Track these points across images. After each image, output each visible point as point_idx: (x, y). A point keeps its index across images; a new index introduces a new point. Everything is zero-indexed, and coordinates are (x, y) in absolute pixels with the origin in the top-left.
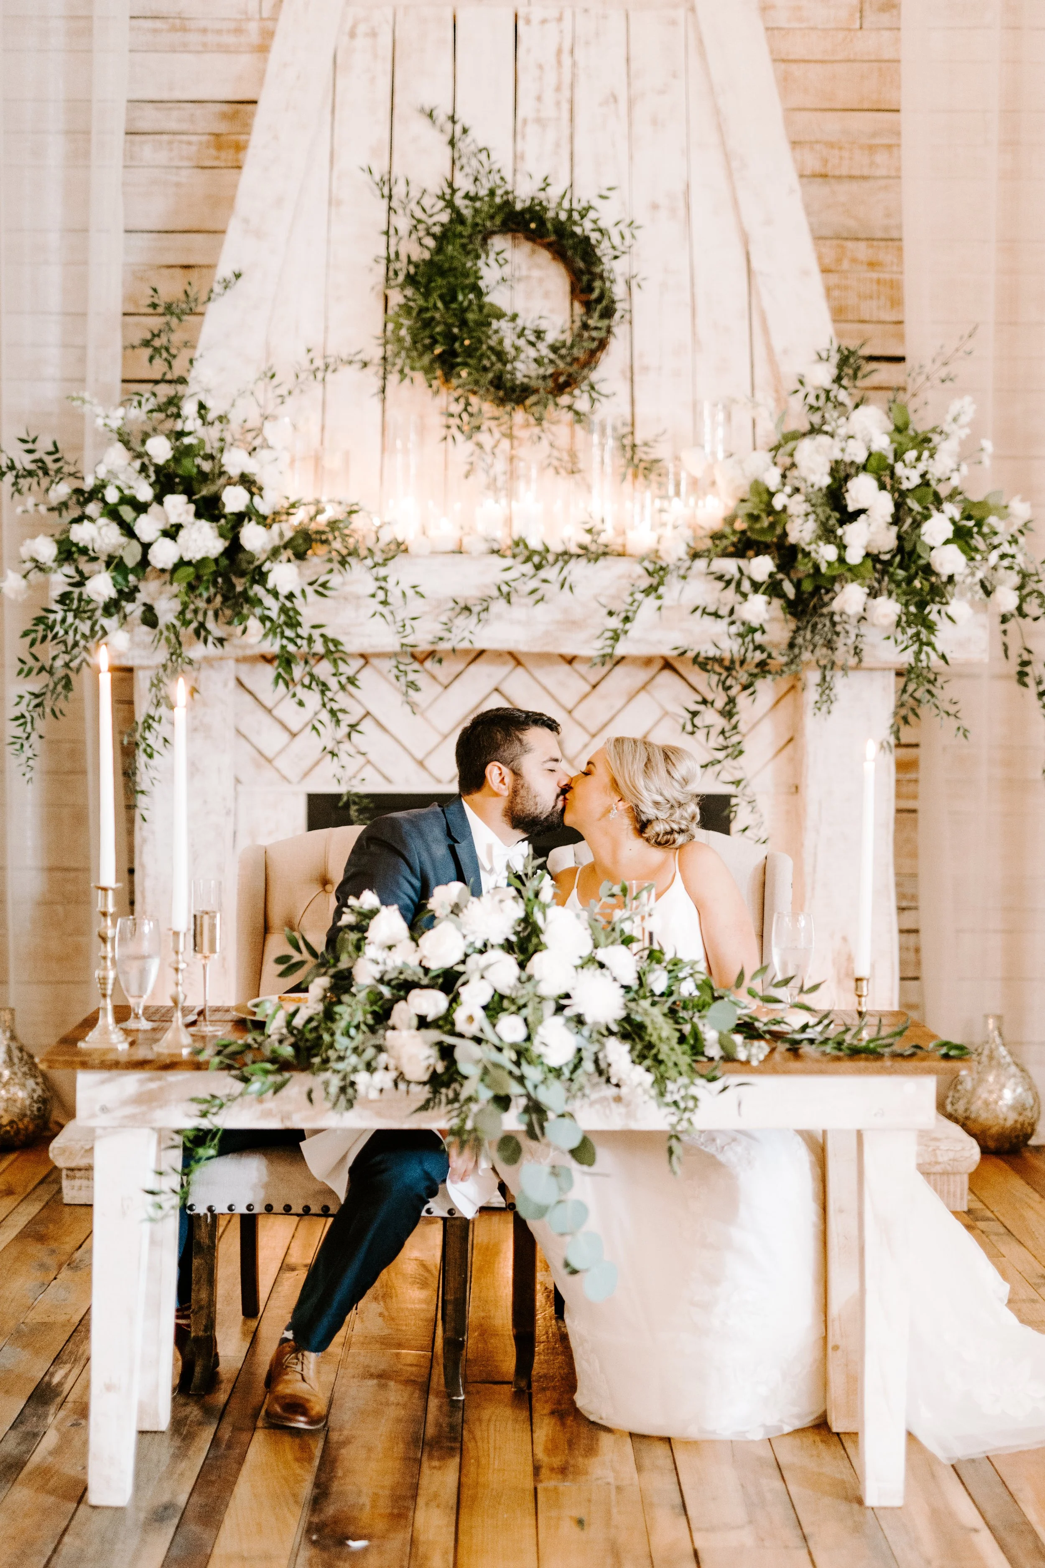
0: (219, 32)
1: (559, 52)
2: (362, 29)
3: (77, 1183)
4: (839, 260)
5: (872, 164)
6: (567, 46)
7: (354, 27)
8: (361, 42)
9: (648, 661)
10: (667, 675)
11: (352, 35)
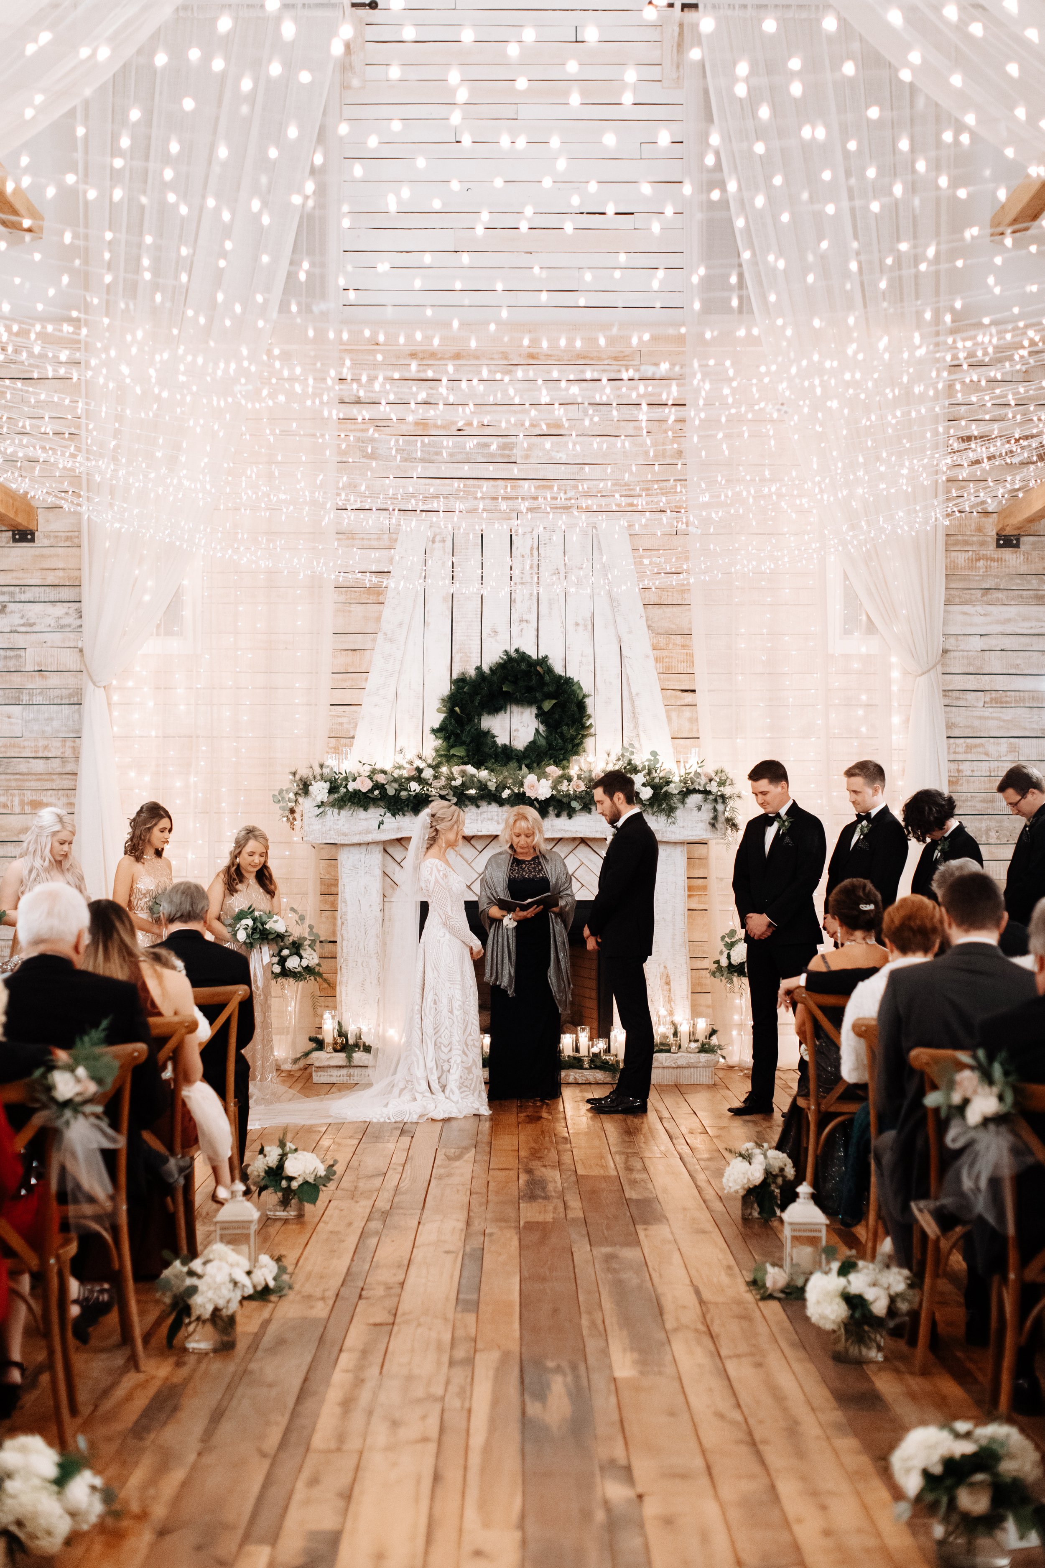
0: (369, 539)
1: (532, 549)
2: (438, 538)
3: (319, 1073)
4: (668, 644)
5: (683, 598)
6: (536, 545)
7: (434, 537)
8: (437, 545)
9: (574, 839)
10: (582, 845)
11: (433, 542)
